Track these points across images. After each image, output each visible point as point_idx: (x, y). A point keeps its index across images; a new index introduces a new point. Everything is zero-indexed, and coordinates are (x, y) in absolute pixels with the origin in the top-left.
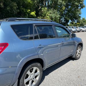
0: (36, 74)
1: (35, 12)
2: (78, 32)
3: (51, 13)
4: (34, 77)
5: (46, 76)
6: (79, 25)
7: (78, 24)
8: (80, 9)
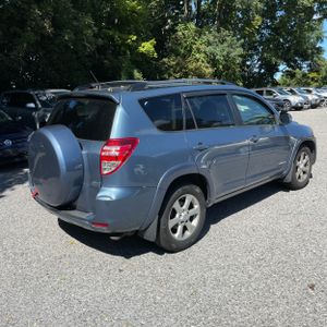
0: (192, 212)
1: (153, 41)
2: (314, 106)
3: (209, 44)
4: (188, 218)
5: (212, 226)
6: (317, 81)
7: (313, 79)
8: (320, 20)
